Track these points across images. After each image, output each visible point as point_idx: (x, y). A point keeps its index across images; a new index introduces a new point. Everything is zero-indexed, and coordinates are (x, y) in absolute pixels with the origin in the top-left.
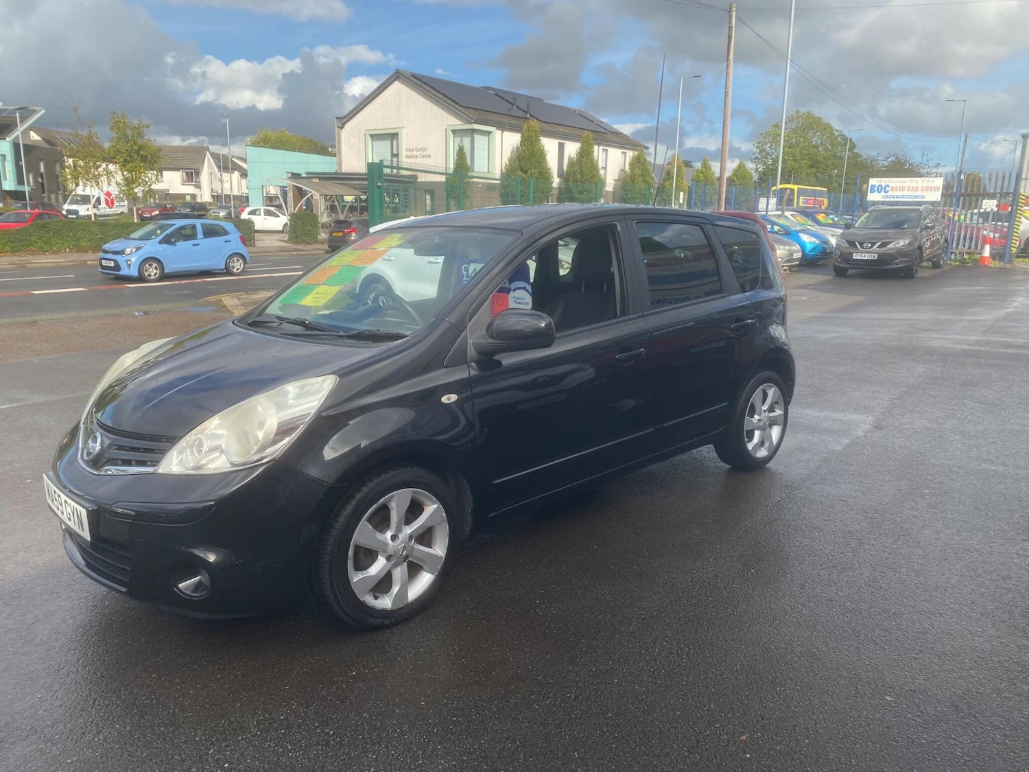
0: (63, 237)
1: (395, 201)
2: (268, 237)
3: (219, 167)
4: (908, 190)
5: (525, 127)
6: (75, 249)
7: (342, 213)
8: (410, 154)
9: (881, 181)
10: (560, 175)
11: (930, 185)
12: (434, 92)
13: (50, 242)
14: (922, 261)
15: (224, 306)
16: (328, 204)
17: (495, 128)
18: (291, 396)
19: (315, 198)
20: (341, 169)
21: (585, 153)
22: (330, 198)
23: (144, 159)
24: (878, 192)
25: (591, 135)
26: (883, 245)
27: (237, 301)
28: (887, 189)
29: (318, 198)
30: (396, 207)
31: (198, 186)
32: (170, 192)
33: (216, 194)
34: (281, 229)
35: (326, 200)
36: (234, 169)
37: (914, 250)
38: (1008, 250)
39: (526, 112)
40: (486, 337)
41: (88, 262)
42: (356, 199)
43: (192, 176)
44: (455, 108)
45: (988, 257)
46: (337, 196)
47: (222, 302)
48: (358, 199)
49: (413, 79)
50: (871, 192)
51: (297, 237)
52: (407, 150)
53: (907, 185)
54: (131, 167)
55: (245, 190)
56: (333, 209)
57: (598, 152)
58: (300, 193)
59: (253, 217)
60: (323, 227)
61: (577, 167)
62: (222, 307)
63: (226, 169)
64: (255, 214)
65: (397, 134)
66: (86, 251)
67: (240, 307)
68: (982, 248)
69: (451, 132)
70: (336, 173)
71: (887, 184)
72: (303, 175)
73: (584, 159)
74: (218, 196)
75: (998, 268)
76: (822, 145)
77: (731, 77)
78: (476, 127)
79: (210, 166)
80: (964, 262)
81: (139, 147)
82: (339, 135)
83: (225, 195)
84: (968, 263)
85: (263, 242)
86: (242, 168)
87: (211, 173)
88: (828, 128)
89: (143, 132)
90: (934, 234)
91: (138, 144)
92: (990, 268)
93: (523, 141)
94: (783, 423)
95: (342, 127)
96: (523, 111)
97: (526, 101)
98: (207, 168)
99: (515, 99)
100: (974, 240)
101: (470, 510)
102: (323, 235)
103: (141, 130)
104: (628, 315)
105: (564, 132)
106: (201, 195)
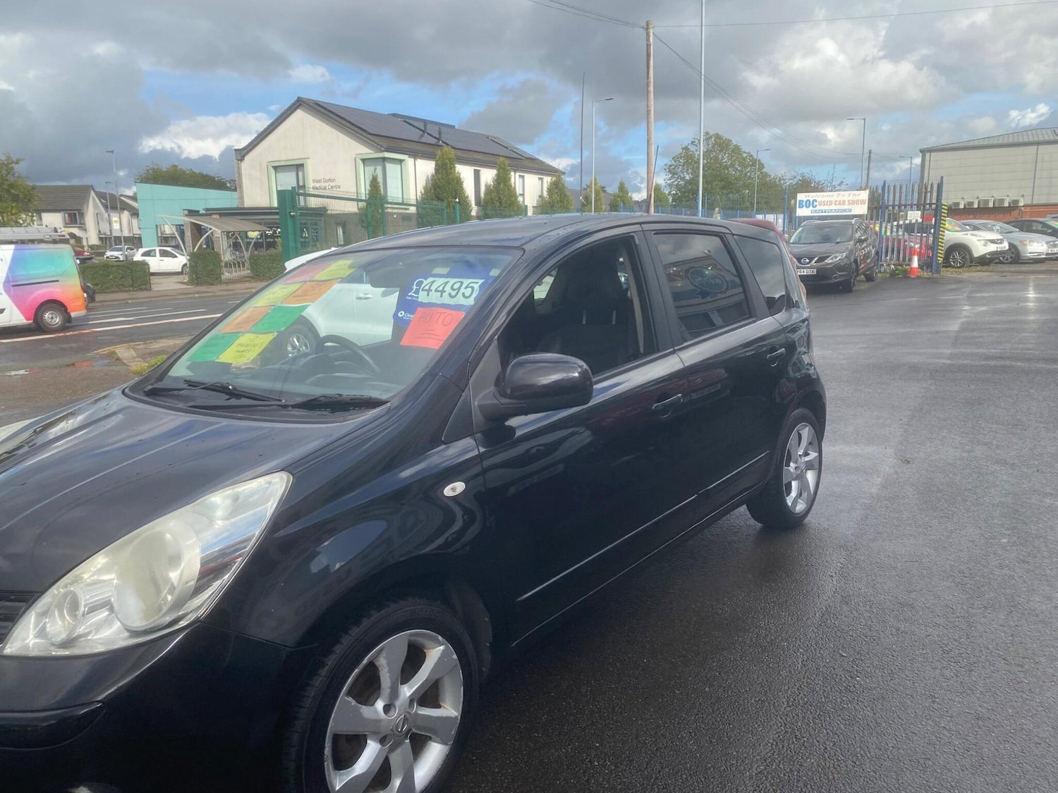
1: (305, 235)
2: (164, 280)
3: (106, 207)
4: (835, 204)
5: (439, 155)
7: (247, 250)
8: (317, 185)
9: (808, 196)
10: (478, 203)
11: (855, 198)
12: (339, 119)
14: (858, 275)
15: (118, 359)
16: (231, 241)
17: (407, 156)
18: (219, 513)
19: (216, 235)
20: (242, 203)
21: (502, 180)
22: (233, 235)
23: (15, 198)
24: (807, 207)
25: (507, 162)
26: (821, 259)
27: (133, 353)
28: (815, 204)
29: (219, 235)
30: (305, 242)
31: (83, 227)
33: (103, 236)
34: (180, 270)
35: (228, 237)
36: (123, 209)
37: (851, 263)
38: (934, 260)
39: (438, 139)
40: (498, 396)
42: (261, 235)
43: (75, 217)
44: (363, 136)
45: (916, 268)
46: (240, 233)
47: (116, 354)
48: (263, 235)
49: (316, 106)
50: (799, 207)
51: (198, 278)
52: (314, 181)
53: (833, 199)
55: (136, 231)
56: (236, 246)
57: (515, 178)
58: (198, 230)
59: (147, 259)
60: (226, 266)
61: (494, 195)
62: (117, 360)
63: (114, 208)
64: (150, 256)
65: (302, 165)
67: (137, 359)
68: (910, 260)
69: (361, 162)
70: (237, 209)
71: (814, 198)
72: (202, 212)
73: (502, 186)
74: (106, 238)
75: (927, 278)
76: (732, 165)
77: (652, 95)
78: (387, 155)
79: (95, 206)
80: (893, 274)
81: (9, 185)
82: (239, 169)
83: (114, 237)
84: (898, 274)
85: (159, 286)
86: (133, 207)
87: (97, 214)
88: (737, 149)
89: (12, 169)
90: (866, 247)
91: (8, 183)
92: (919, 277)
93: (437, 170)
94: (818, 466)
95: (242, 159)
96: (435, 138)
97: (437, 128)
98: (92, 209)
99: (425, 126)
100: (902, 252)
101: (488, 645)
102: (226, 275)
103: (11, 166)
104: (659, 351)
105: (478, 158)
106: (87, 238)
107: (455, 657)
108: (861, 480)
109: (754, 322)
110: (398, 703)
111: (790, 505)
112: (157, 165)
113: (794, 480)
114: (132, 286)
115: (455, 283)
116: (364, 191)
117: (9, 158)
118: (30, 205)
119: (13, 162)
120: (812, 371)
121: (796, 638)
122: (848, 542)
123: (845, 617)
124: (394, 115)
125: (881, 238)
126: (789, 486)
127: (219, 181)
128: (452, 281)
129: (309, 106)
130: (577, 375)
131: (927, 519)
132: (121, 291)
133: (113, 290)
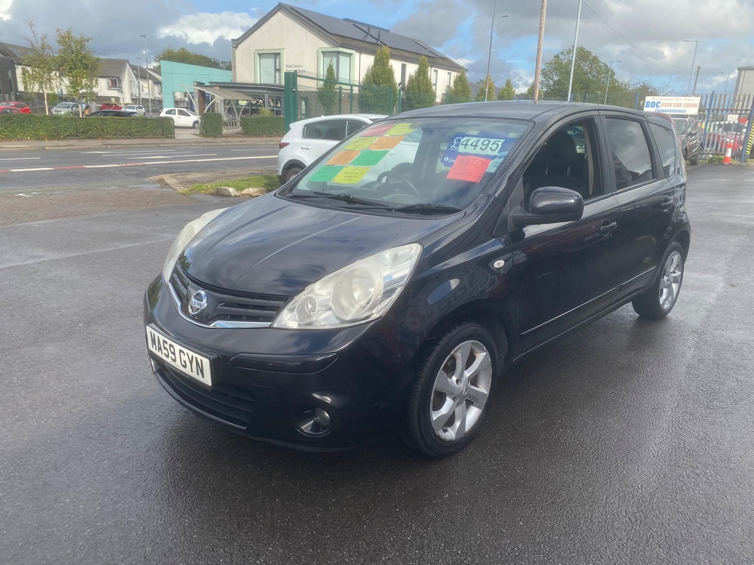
0: (25, 127)
1: (278, 105)
2: (184, 131)
3: (137, 76)
4: (674, 106)
5: (379, 51)
6: (35, 138)
7: (238, 114)
8: (289, 69)
9: (654, 99)
11: (690, 102)
12: (308, 21)
13: (15, 131)
15: (166, 184)
16: (227, 107)
17: (355, 51)
19: (217, 102)
20: (235, 79)
21: (422, 73)
22: (228, 102)
23: (86, 67)
24: (652, 107)
25: (426, 59)
27: (175, 181)
28: (659, 105)
31: (120, 90)
32: (98, 95)
33: (135, 98)
34: (192, 126)
35: (225, 103)
36: (148, 79)
38: (744, 152)
39: (378, 40)
40: (523, 211)
41: (47, 148)
42: (248, 104)
43: (115, 83)
44: (324, 34)
45: (729, 157)
46: (234, 101)
47: (164, 180)
48: (250, 104)
49: (292, 10)
50: (646, 106)
51: (206, 132)
52: (287, 66)
53: (673, 102)
54: (76, 73)
55: (157, 96)
56: (230, 111)
57: (431, 72)
59: (170, 116)
60: (225, 125)
61: (415, 84)
63: (143, 78)
64: (171, 114)
65: (279, 54)
66: (44, 139)
67: (180, 185)
68: (725, 151)
69: (321, 54)
70: (231, 83)
71: (659, 101)
72: (207, 84)
73: (421, 77)
74: (136, 99)
75: (736, 165)
76: (591, 73)
77: (545, 16)
78: (341, 49)
79: (130, 75)
80: (711, 161)
81: (81, 57)
82: (234, 53)
83: (142, 98)
84: (715, 161)
85: (180, 135)
86: (155, 77)
87: (131, 81)
88: (595, 60)
89: (84, 45)
90: (694, 140)
91: (81, 55)
92: (731, 164)
93: (376, 62)
94: (679, 281)
95: (236, 47)
96: (375, 38)
97: (377, 31)
98: (127, 77)
99: (369, 29)
100: (720, 145)
101: (503, 357)
102: (225, 131)
103: (83, 43)
104: (603, 194)
105: (406, 56)
106: (123, 98)
107: (490, 360)
108: (702, 294)
109: (656, 181)
110: (463, 379)
111: (661, 303)
112: (171, 48)
113: (665, 288)
114: (162, 135)
115: (484, 141)
116: (323, 73)
117: (82, 37)
118: (96, 72)
119: (85, 40)
120: (684, 218)
121: (672, 379)
122: (698, 329)
123: (702, 370)
124: (347, 20)
125: (705, 133)
126: (662, 291)
127: (214, 62)
128: (482, 140)
129: (286, 9)
130: (572, 201)
131: (750, 320)
132: (155, 138)
133: (149, 136)
